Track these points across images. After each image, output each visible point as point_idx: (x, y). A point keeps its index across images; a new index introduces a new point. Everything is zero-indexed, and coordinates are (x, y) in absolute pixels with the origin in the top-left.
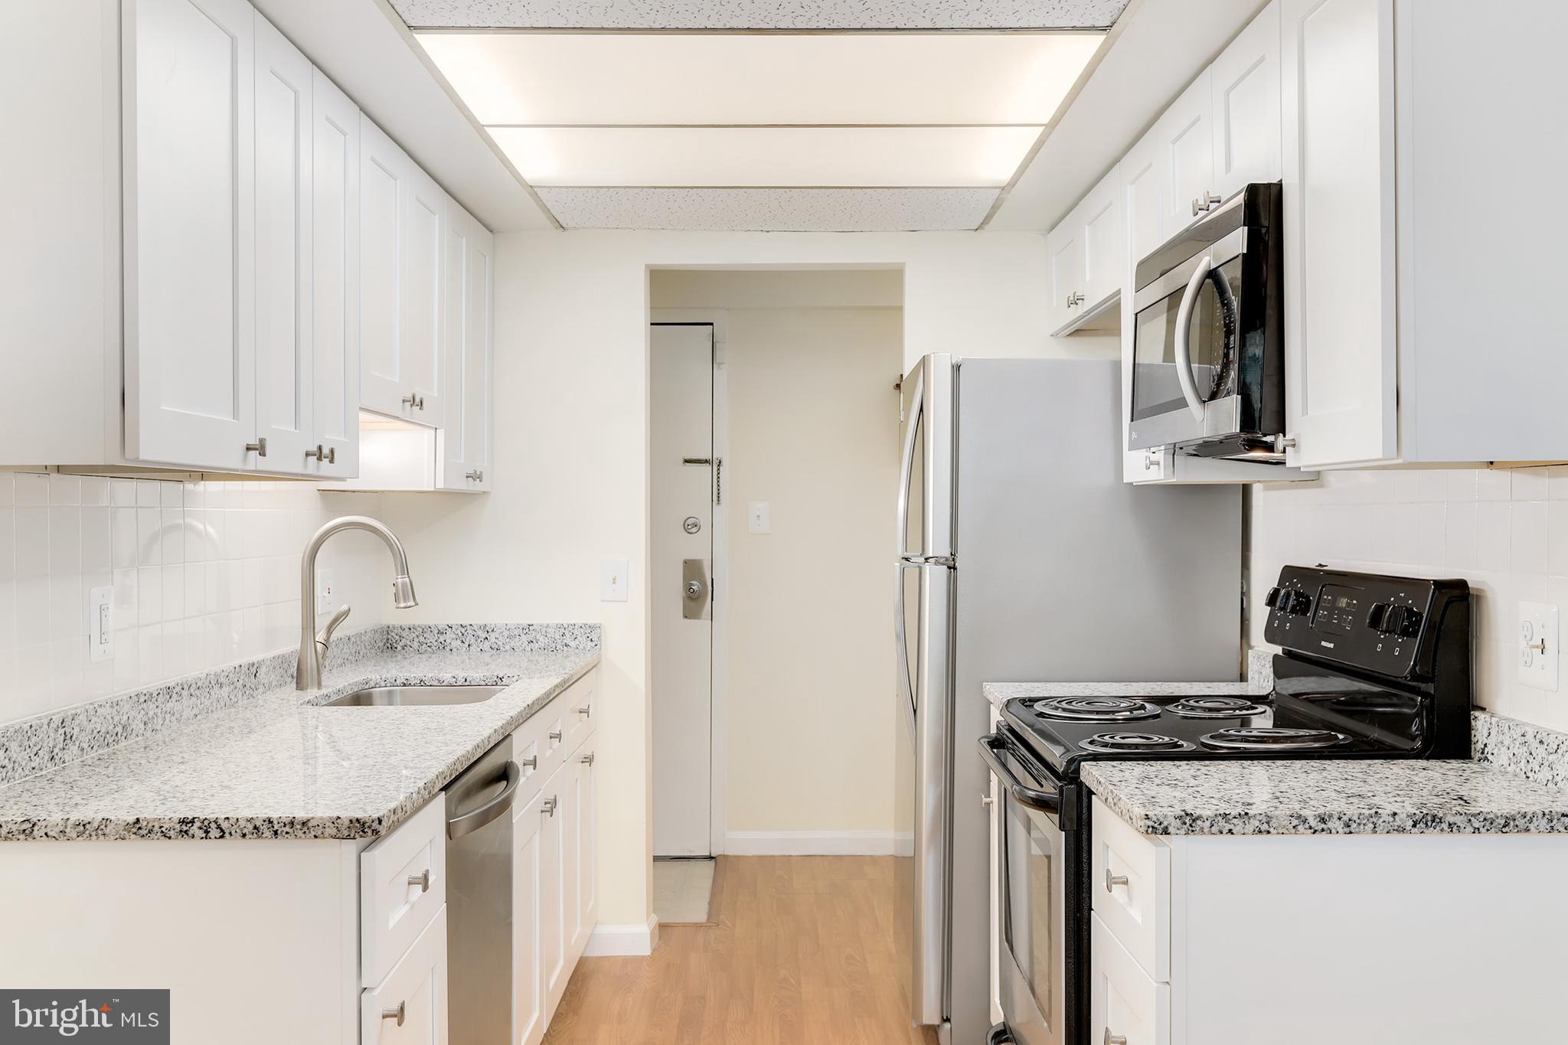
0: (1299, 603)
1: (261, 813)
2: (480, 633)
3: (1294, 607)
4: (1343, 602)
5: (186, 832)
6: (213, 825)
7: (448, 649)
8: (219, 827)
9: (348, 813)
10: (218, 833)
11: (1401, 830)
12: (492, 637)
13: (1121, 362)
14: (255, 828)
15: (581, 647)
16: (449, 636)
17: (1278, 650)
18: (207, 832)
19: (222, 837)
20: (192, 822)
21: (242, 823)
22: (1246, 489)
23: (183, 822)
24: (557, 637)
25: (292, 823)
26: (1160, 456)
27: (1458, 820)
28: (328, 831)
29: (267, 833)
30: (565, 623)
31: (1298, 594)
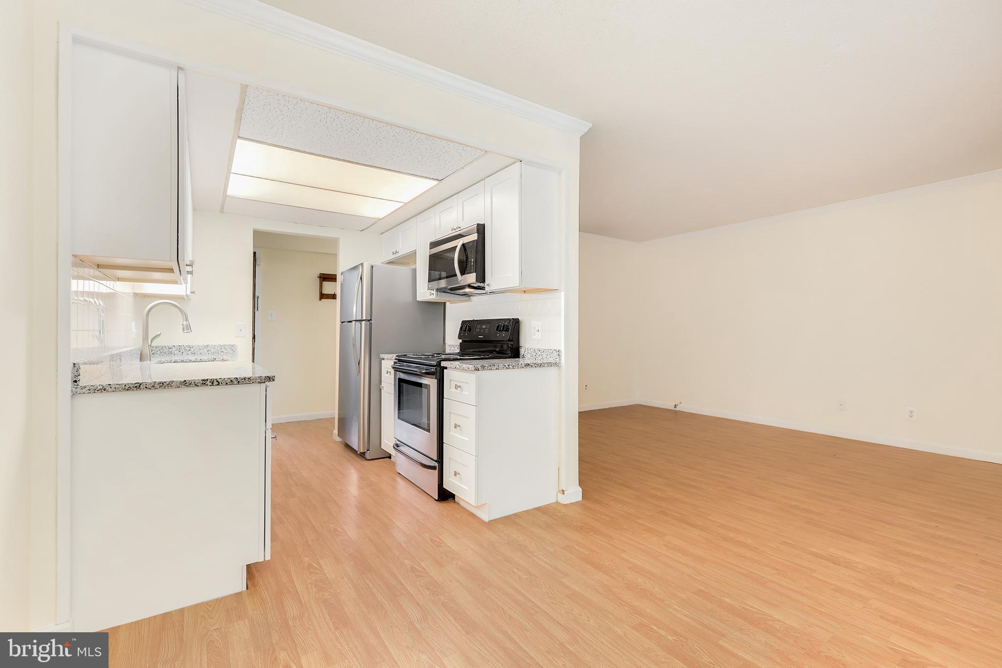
0: (469, 329)
1: (233, 376)
2: (187, 348)
3: (468, 330)
4: (484, 327)
5: (205, 384)
6: (215, 381)
7: (173, 354)
8: (217, 381)
9: (264, 375)
10: (217, 383)
11: (523, 367)
12: (192, 350)
13: (416, 269)
14: (231, 381)
15: (228, 352)
16: (173, 350)
17: (461, 341)
18: (213, 383)
19: (218, 385)
20: (207, 380)
21: (226, 380)
22: (445, 303)
23: (203, 380)
24: (219, 349)
25: (245, 379)
26: (434, 292)
27: (533, 365)
28: (257, 381)
29: (236, 383)
30: (222, 344)
31: (469, 326)
